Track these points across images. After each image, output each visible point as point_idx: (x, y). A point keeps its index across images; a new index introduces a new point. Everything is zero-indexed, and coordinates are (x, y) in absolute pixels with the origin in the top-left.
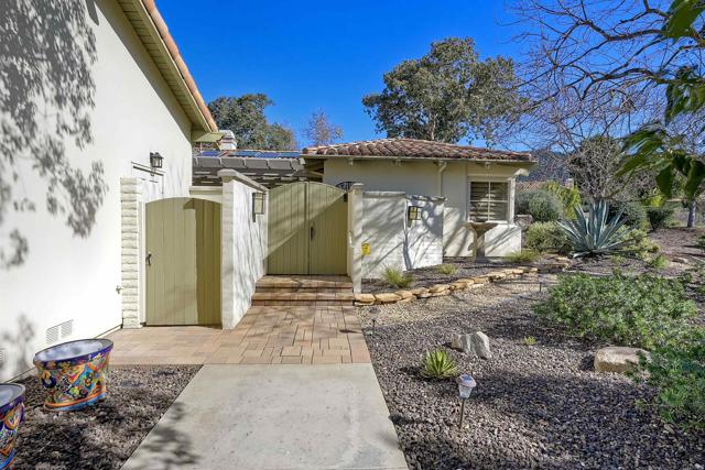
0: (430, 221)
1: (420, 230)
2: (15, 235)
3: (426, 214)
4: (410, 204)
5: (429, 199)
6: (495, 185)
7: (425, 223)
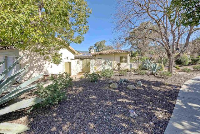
0: (109, 64)
1: (107, 65)
2: (51, 65)
3: (108, 63)
4: (105, 61)
5: (109, 60)
6: (124, 57)
7: (108, 64)
